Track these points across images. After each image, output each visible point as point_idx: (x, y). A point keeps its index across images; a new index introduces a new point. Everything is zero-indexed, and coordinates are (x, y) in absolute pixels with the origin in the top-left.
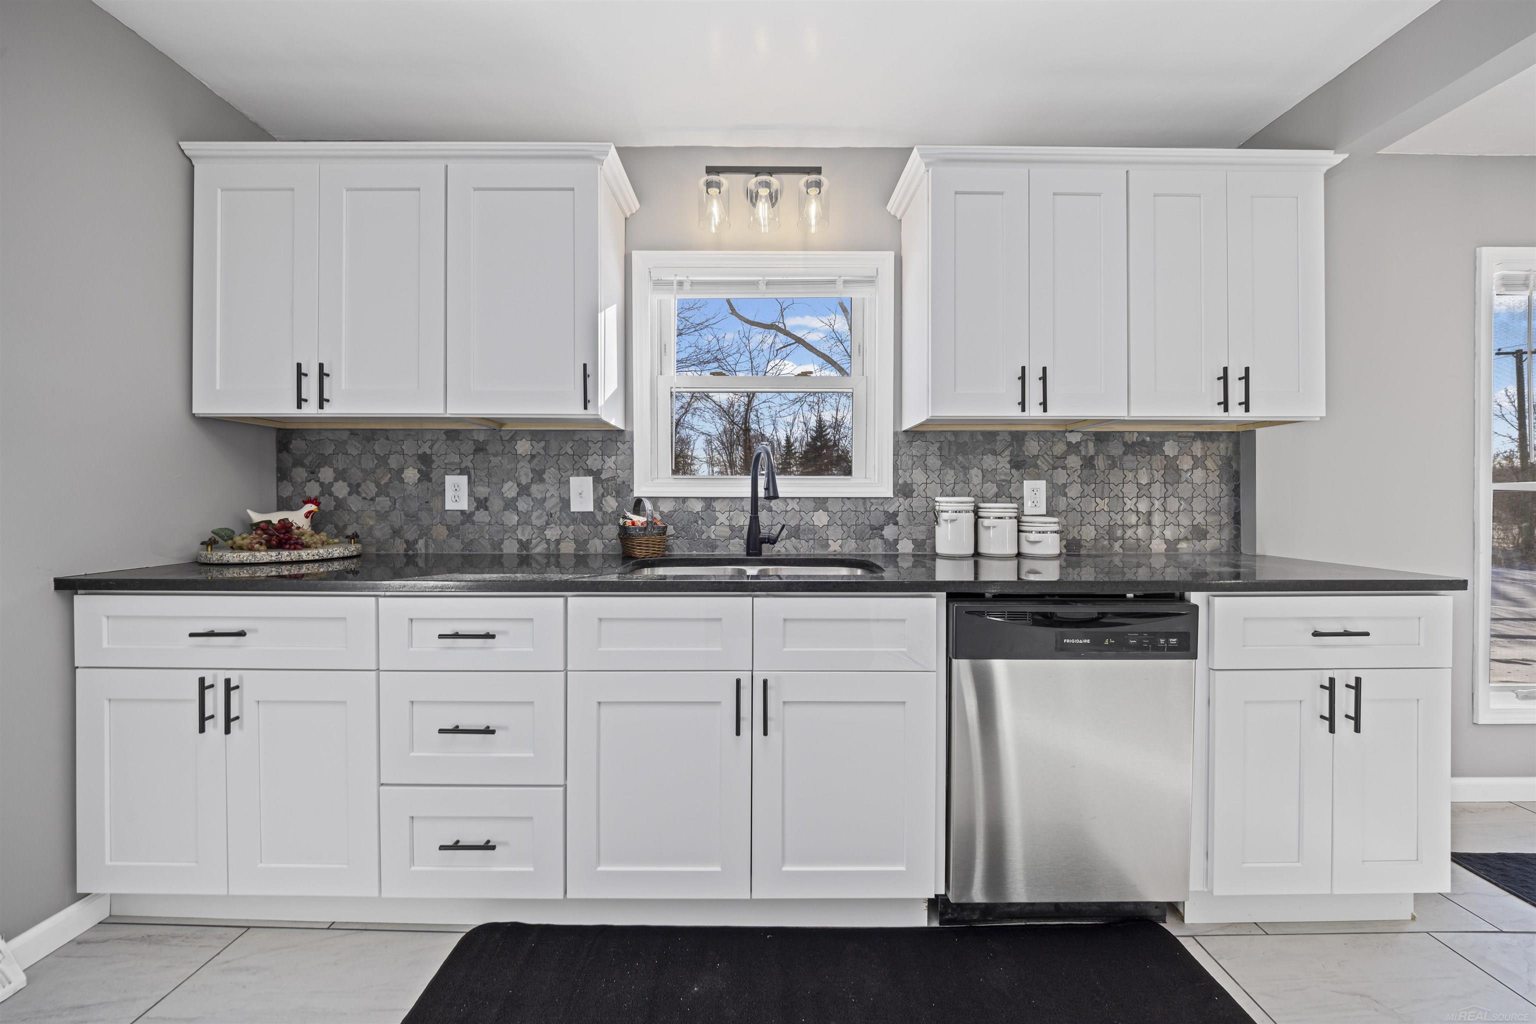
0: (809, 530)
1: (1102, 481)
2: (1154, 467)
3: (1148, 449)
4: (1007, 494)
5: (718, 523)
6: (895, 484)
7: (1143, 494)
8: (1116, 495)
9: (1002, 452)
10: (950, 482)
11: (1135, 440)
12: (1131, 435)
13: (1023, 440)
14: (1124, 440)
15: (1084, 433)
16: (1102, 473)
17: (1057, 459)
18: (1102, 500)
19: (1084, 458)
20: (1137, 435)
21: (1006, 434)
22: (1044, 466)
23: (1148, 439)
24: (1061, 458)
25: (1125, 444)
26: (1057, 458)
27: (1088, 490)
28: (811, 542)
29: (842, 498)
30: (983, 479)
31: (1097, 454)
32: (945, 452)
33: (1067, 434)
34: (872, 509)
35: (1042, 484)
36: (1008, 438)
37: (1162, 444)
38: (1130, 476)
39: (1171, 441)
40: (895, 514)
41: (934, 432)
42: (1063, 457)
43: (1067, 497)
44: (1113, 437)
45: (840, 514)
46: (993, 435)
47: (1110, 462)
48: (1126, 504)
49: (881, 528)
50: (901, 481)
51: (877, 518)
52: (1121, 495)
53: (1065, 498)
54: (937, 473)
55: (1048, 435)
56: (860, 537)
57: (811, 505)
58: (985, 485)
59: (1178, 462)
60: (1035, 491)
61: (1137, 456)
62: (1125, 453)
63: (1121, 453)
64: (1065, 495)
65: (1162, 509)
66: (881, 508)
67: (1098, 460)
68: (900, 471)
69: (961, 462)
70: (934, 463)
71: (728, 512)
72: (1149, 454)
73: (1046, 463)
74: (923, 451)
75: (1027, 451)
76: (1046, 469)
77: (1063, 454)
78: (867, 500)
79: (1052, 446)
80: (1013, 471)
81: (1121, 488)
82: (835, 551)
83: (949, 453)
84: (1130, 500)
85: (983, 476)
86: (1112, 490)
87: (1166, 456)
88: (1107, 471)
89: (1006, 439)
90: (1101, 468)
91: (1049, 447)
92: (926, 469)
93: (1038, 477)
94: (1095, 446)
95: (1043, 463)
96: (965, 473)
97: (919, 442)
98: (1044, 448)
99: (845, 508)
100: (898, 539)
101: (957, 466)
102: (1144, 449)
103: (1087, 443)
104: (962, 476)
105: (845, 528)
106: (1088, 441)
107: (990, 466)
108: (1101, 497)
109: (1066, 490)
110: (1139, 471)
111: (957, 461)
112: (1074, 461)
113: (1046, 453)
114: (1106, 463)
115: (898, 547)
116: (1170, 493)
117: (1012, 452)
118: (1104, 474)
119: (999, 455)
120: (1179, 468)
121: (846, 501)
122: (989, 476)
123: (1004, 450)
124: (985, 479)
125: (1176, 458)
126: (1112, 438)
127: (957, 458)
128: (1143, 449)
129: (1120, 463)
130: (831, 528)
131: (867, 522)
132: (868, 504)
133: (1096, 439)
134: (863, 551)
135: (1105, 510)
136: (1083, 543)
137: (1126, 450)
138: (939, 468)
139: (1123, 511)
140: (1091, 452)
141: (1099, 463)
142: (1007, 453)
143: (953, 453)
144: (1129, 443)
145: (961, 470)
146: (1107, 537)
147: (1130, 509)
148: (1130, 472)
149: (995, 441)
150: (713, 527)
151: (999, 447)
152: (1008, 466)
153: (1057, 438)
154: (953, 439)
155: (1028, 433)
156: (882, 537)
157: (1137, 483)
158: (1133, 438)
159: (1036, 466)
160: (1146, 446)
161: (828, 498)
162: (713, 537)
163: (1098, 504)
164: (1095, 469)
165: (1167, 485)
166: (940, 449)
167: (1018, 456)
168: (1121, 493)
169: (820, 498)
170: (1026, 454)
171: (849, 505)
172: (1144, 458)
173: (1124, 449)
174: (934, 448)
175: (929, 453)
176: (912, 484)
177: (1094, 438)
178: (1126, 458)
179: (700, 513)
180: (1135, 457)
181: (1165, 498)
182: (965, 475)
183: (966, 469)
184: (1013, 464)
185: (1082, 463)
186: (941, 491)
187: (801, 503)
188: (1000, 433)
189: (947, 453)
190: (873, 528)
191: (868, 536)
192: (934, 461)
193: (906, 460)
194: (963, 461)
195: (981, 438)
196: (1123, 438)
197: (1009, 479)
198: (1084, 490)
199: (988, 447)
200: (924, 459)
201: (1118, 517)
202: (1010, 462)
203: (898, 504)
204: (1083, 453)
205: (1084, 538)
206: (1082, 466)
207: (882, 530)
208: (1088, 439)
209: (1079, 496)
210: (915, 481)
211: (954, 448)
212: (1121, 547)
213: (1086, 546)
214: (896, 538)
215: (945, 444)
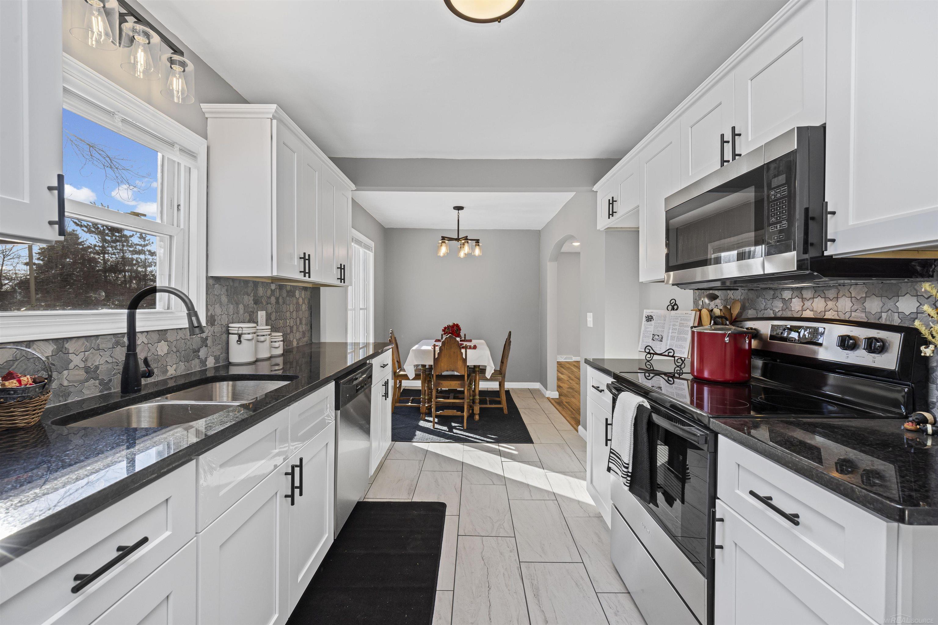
2: (294, 303)
4: (252, 318)
5: (71, 366)
6: (207, 317)
7: (291, 317)
10: (232, 313)
13: (258, 287)
16: (281, 307)
17: (268, 299)
18: (281, 321)
19: (276, 298)
21: (252, 283)
22: (264, 303)
23: (292, 289)
25: (287, 291)
29: (177, 329)
30: (244, 311)
31: (279, 296)
32: (229, 293)
33: (271, 285)
35: (264, 313)
36: (252, 287)
37: (295, 292)
38: (288, 308)
39: (297, 290)
40: (206, 339)
42: (270, 298)
44: (284, 287)
45: (175, 343)
46: (247, 283)
47: (283, 301)
48: (287, 323)
49: (199, 350)
50: (210, 314)
51: (197, 343)
52: (286, 318)
53: (271, 321)
54: (226, 307)
55: (265, 284)
56: (187, 360)
57: (156, 337)
58: (245, 315)
60: (262, 317)
63: (286, 296)
64: (271, 319)
65: (296, 324)
67: (280, 300)
68: (208, 307)
69: (235, 300)
71: (83, 353)
72: (292, 296)
73: (265, 301)
74: (220, 292)
75: (259, 294)
76: (264, 305)
77: (270, 296)
79: (267, 291)
80: (255, 305)
81: (286, 314)
82: (172, 375)
85: (244, 309)
86: (284, 316)
90: (281, 304)
92: (221, 304)
93: (262, 309)
94: (279, 292)
97: (218, 286)
98: (264, 292)
99: (178, 338)
101: (234, 303)
103: (276, 290)
105: (178, 354)
107: (246, 302)
108: (281, 319)
109: (271, 316)
111: (233, 299)
112: (273, 300)
113: (265, 295)
115: (207, 363)
116: (297, 316)
117: (254, 293)
119: (250, 295)
121: (179, 331)
122: (246, 309)
123: (251, 292)
127: (234, 297)
130: (170, 355)
131: (191, 347)
134: (189, 370)
135: (282, 326)
137: (287, 294)
139: (287, 326)
142: (252, 294)
143: (232, 294)
148: (288, 306)
149: (248, 287)
150: (66, 372)
151: (249, 291)
152: (253, 303)
153: (268, 287)
154: (232, 284)
156: (198, 357)
157: (290, 311)
158: (288, 288)
159: (261, 303)
160: (291, 292)
161: (167, 330)
162: (66, 383)
163: (280, 323)
164: (279, 304)
166: (227, 290)
167: (256, 296)
169: (162, 330)
171: (180, 334)
174: (224, 290)
175: (222, 293)
176: (214, 315)
177: (279, 287)
179: (50, 358)
180: (289, 299)
182: (237, 308)
183: (237, 304)
186: (227, 319)
187: (148, 336)
188: (250, 283)
190: (194, 351)
191: (191, 358)
192: (224, 299)
193: (213, 298)
195: (243, 284)
197: (253, 309)
199: (246, 290)
200: (220, 297)
201: (285, 329)
202: (253, 300)
203: (208, 332)
204: (276, 295)
206: (275, 302)
207: (199, 352)
208: (277, 288)
209: (275, 319)
210: (216, 313)
212: (286, 345)
214: (206, 357)
215: (229, 287)
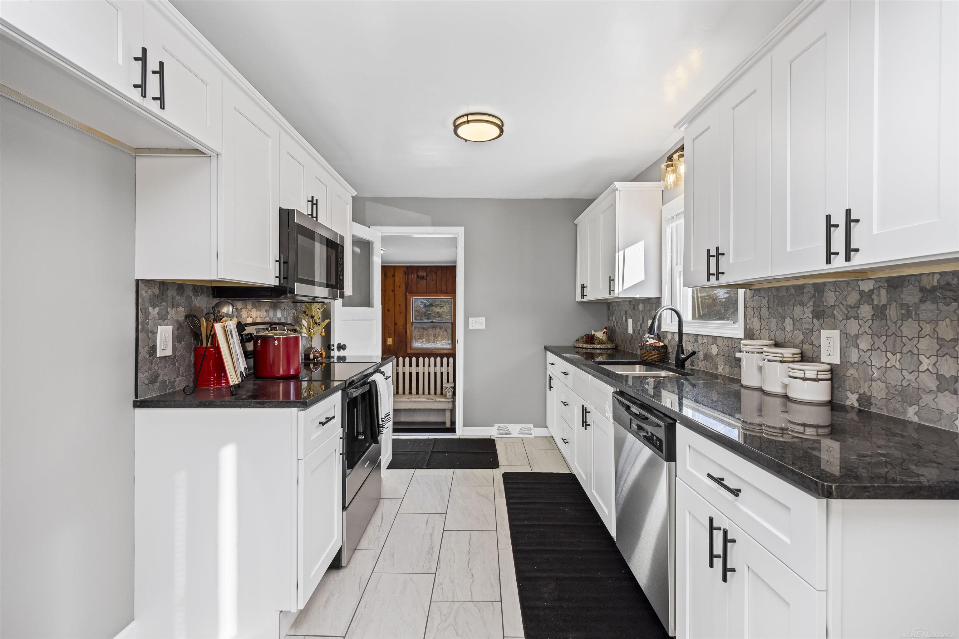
0: (711, 356)
1: (894, 333)
3: (954, 294)
4: (809, 341)
6: (745, 330)
7: (945, 353)
8: (910, 351)
9: (807, 303)
10: (773, 329)
11: (935, 283)
12: (930, 277)
13: (823, 291)
14: (922, 285)
15: (876, 280)
16: (894, 325)
17: (850, 309)
18: (894, 355)
19: (876, 307)
20: (939, 276)
21: (811, 287)
22: (839, 316)
24: (854, 308)
25: (922, 289)
26: (851, 307)
27: (879, 343)
28: (711, 364)
29: (723, 337)
30: (793, 327)
31: (889, 302)
32: (771, 305)
33: (860, 283)
34: (735, 346)
35: (836, 334)
36: (813, 290)
38: (928, 329)
41: (765, 289)
42: (857, 307)
43: (859, 349)
44: (908, 282)
45: (722, 348)
46: (801, 288)
47: (903, 312)
48: (922, 363)
50: (748, 327)
52: (915, 351)
53: (856, 350)
54: (766, 321)
55: (843, 284)
56: (730, 365)
57: (711, 340)
58: (795, 332)
60: (830, 340)
61: (938, 303)
62: (922, 301)
63: (917, 300)
64: (857, 346)
66: (739, 346)
67: (890, 310)
68: (747, 320)
69: (780, 312)
70: (765, 313)
72: (955, 300)
73: (841, 313)
74: (759, 304)
75: (826, 302)
76: (840, 319)
77: (855, 305)
78: (733, 340)
79: (847, 296)
80: (815, 320)
81: (915, 343)
82: (720, 372)
84: (928, 358)
85: (794, 325)
86: (905, 345)
88: (899, 323)
89: (810, 290)
90: (892, 319)
91: (844, 297)
92: (760, 318)
93: (833, 327)
94: (887, 293)
95: (838, 313)
96: (782, 321)
97: (757, 297)
98: (840, 298)
99: (724, 344)
101: (778, 316)
102: (949, 293)
103: (879, 292)
104: (780, 324)
105: (724, 357)
106: (881, 288)
107: (799, 315)
108: (892, 352)
109: (858, 342)
110: (940, 323)
111: (778, 312)
112: (866, 311)
113: (841, 303)
114: (898, 313)
117: (814, 303)
118: (896, 326)
119: (805, 305)
121: (725, 340)
122: (797, 324)
123: (808, 301)
124: (795, 327)
126: (906, 283)
127: (777, 309)
128: (947, 294)
129: (916, 313)
130: (719, 357)
131: (733, 355)
132: (733, 342)
133: (889, 286)
134: (732, 375)
135: (898, 367)
136: (873, 400)
137: (923, 297)
138: (767, 317)
139: (918, 371)
140: (884, 301)
141: (891, 313)
142: (811, 303)
143: (775, 306)
144: (928, 287)
145: (780, 319)
146: (899, 399)
147: (928, 369)
148: (928, 324)
149: (803, 293)
151: (805, 298)
152: (811, 316)
153: (851, 287)
154: (776, 293)
155: (827, 284)
157: (938, 338)
158: (933, 281)
159: (833, 316)
160: (950, 290)
161: (717, 336)
163: (889, 360)
164: (886, 320)
166: (768, 302)
167: (819, 306)
168: (915, 349)
169: (713, 336)
170: (825, 304)
171: (726, 342)
172: (948, 305)
173: (920, 295)
174: (765, 301)
175: (762, 305)
176: (753, 330)
177: (886, 284)
178: (923, 306)
180: (935, 306)
182: (782, 323)
183: (783, 318)
184: (815, 314)
185: (873, 313)
186: (768, 335)
187: (708, 339)
188: (806, 286)
189: (772, 305)
190: (736, 360)
191: (734, 365)
193: (750, 311)
194: (781, 311)
195: (793, 291)
196: (919, 282)
197: (811, 328)
198: (874, 343)
199: (798, 299)
200: (759, 310)
201: (912, 377)
202: (812, 312)
204: (875, 302)
205: (875, 394)
206: (873, 316)
208: (880, 286)
209: (870, 348)
210: (754, 328)
211: (776, 301)
212: (916, 413)
213: (876, 404)
215: (771, 298)
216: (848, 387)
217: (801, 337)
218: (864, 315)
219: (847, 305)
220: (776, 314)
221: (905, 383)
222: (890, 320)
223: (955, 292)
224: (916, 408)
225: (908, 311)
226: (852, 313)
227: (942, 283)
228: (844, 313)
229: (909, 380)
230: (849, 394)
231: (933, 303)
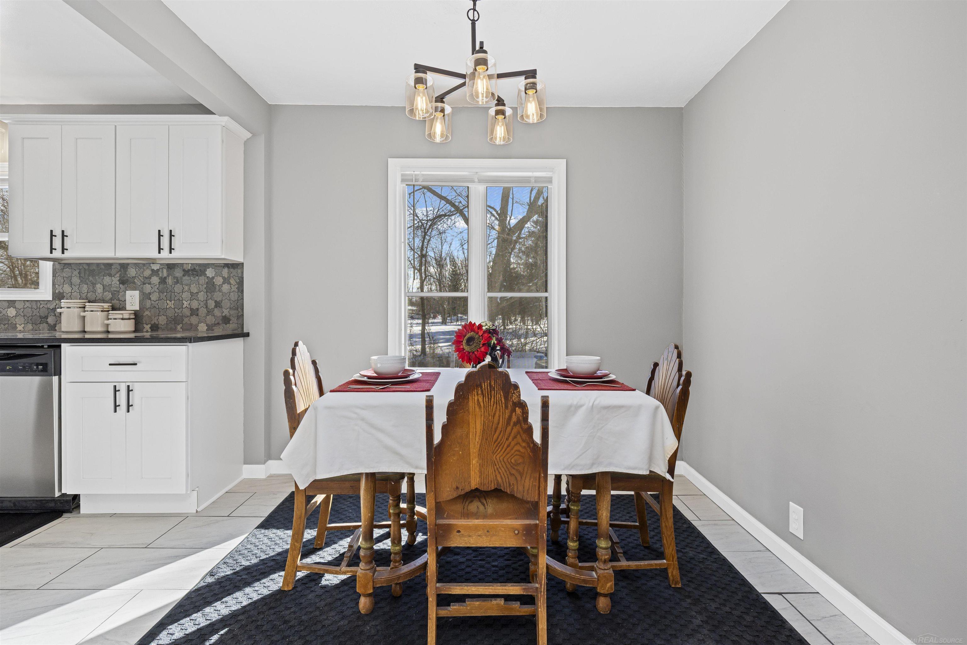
0: (5, 318)
1: (171, 291)
2: (201, 283)
4: (117, 298)
6: (54, 293)
7: (194, 298)
8: (179, 299)
10: (85, 292)
11: (189, 268)
12: (187, 265)
13: (127, 268)
14: (183, 268)
15: (161, 264)
16: (171, 287)
18: (170, 302)
19: (161, 278)
20: (191, 265)
21: (117, 265)
22: (138, 283)
23: (197, 268)
25: (184, 270)
26: (146, 278)
27: (163, 296)
28: (7, 326)
29: (24, 301)
31: (168, 276)
32: (82, 275)
33: (151, 265)
34: (41, 307)
35: (136, 293)
36: (119, 267)
37: (205, 270)
38: (186, 288)
39: (211, 269)
40: (54, 310)
41: (76, 264)
42: (149, 278)
43: (151, 300)
45: (22, 310)
46: (109, 266)
47: (175, 280)
48: (184, 304)
49: (46, 317)
50: (57, 291)
51: (43, 313)
52: (181, 299)
53: (150, 301)
54: (78, 287)
55: (141, 265)
56: (34, 323)
57: (6, 304)
58: (105, 293)
59: (214, 280)
60: (132, 297)
62: (184, 275)
63: (181, 275)
64: (150, 299)
65: (205, 307)
66: (46, 306)
67: (168, 279)
68: (57, 286)
69: (91, 280)
70: (76, 281)
72: (197, 276)
73: (139, 281)
74: (70, 274)
75: (129, 274)
76: (139, 285)
77: (149, 276)
78: (38, 302)
79: (143, 271)
80: (121, 286)
81: (181, 295)
83: (85, 275)
84: (187, 302)
85: (104, 289)
86: (176, 296)
87: (207, 277)
88: (173, 286)
89: (117, 267)
91: (141, 272)
92: (71, 284)
93: (135, 289)
94: (167, 271)
95: (138, 281)
96: (93, 286)
97: (67, 269)
98: (139, 272)
99: (25, 306)
100: (56, 324)
101: (89, 283)
102: (195, 273)
103: (162, 270)
104: (91, 288)
105: (26, 318)
106: (164, 269)
107: (108, 282)
108: (170, 300)
109: (151, 296)
110: (192, 285)
111: (89, 280)
112: (155, 280)
113: (140, 275)
114: (173, 281)
116: (209, 297)
117: (120, 275)
119: (113, 276)
120: (215, 283)
122: (107, 288)
123: (115, 274)
125: (213, 278)
126: (176, 267)
127: (88, 278)
129: (181, 281)
130: (18, 317)
131: (38, 314)
132: (39, 304)
133: (168, 268)
135: (172, 307)
136: (159, 326)
138: (78, 284)
139: (182, 308)
140: (165, 274)
141: (169, 281)
142: (118, 275)
143: (86, 276)
144: (186, 270)
145: (91, 285)
146: (173, 323)
147: (186, 307)
148: (187, 286)
149: (111, 269)
151: (113, 272)
152: (118, 283)
153: (146, 267)
154: (87, 268)
155: (130, 264)
156: (47, 323)
157: (190, 292)
159: (134, 283)
160: (195, 271)
161: (16, 301)
163: (168, 304)
164: (167, 284)
165: (208, 293)
166: (79, 273)
167: (124, 277)
169: (11, 301)
170: (128, 276)
171: (28, 304)
172: (194, 278)
173: (183, 273)
174: (76, 273)
175: (73, 275)
176: (63, 293)
177: (166, 267)
178: (184, 278)
180: (189, 278)
181: (206, 300)
182: (93, 288)
183: (94, 284)
184: (121, 282)
185: (159, 281)
186: (80, 296)
188: (113, 264)
190: (41, 317)
191: (39, 322)
192: (76, 280)
193: (59, 279)
194: (93, 280)
195: (103, 267)
196: (183, 266)
197: (118, 290)
198: (160, 296)
199: (107, 272)
200: (70, 279)
201: (179, 311)
202: (119, 281)
203: (55, 304)
204: (160, 275)
205: (160, 323)
206: (159, 282)
207: (47, 319)
208: (163, 267)
209: (158, 299)
210: (65, 291)
211: (87, 273)
212: (181, 328)
213: (161, 328)
214: (55, 323)
215: (82, 271)
216: (144, 322)
217: (110, 296)
218: (154, 282)
219: (143, 277)
220: (88, 282)
221: (176, 315)
222: (169, 284)
223: (197, 272)
224: (181, 325)
225: (177, 280)
226: (147, 281)
227: (192, 268)
228: (141, 281)
229: (178, 313)
230: (145, 326)
231: (188, 276)
